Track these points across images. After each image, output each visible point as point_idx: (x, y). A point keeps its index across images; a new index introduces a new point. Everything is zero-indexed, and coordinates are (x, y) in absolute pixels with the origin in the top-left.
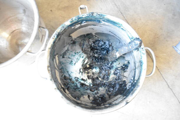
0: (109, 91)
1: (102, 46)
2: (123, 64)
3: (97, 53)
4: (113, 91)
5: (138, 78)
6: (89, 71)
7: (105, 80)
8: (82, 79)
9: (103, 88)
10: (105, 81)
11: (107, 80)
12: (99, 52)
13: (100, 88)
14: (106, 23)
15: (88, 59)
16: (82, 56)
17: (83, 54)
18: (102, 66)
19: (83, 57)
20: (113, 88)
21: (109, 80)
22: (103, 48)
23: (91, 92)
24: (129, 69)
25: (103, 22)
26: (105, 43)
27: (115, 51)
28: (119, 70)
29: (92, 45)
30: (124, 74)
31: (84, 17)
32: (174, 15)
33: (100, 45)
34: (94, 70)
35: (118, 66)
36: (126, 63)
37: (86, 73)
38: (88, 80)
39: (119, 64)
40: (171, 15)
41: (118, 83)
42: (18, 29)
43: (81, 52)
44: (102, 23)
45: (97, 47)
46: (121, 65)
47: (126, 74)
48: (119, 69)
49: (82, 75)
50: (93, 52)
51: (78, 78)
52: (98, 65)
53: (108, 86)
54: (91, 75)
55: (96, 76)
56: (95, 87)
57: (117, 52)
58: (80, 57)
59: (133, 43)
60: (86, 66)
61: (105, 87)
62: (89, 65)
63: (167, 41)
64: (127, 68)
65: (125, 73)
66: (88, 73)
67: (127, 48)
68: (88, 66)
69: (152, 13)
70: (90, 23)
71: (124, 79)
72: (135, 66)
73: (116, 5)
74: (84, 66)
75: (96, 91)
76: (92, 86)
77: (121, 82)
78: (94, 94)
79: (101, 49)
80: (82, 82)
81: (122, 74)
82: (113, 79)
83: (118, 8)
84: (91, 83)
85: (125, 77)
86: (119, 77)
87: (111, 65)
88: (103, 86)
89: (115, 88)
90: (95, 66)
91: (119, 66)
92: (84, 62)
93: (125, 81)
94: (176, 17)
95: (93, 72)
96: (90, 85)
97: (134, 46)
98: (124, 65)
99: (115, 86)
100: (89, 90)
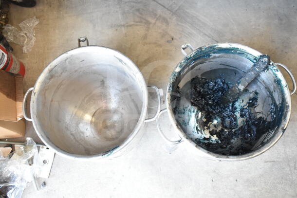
0: (246, 139)
1: (213, 88)
2: (248, 99)
3: (210, 99)
4: (251, 136)
5: (281, 101)
6: (209, 125)
7: (234, 128)
8: (205, 139)
9: (236, 138)
10: (233, 130)
11: (237, 127)
12: (213, 97)
13: (232, 141)
14: (217, 55)
15: (201, 111)
16: (192, 111)
17: (193, 107)
18: (222, 114)
19: (194, 111)
20: (249, 132)
21: (238, 127)
22: (216, 90)
23: (224, 149)
24: (260, 102)
25: (213, 55)
26: (216, 83)
27: (236, 84)
28: (246, 109)
29: (202, 91)
30: (255, 111)
31: (192, 56)
32: (280, 19)
33: (211, 87)
34: (215, 122)
35: (242, 104)
36: (252, 95)
37: (206, 130)
38: (212, 136)
39: (243, 101)
40: (276, 21)
41: (253, 124)
42: (99, 109)
43: (190, 106)
44: (211, 57)
45: (207, 92)
46: (246, 100)
47: (257, 109)
48: (245, 107)
49: (202, 133)
50: (205, 99)
51: (199, 139)
52: (217, 113)
53: (241, 133)
54: (213, 130)
55: (220, 128)
56: (225, 142)
57: (240, 84)
58: (191, 112)
59: (260, 63)
60: (202, 120)
61: (238, 137)
62: (205, 118)
63: (286, 53)
64: (257, 102)
65: (255, 109)
66: (209, 128)
67: (253, 73)
68: (205, 120)
69: (253, 27)
70: (198, 61)
71: (258, 116)
72: (269, 91)
73: (205, 34)
74: (200, 123)
75: (229, 146)
76: (220, 142)
77: (256, 121)
78: (228, 150)
79: (214, 91)
80: (206, 142)
81: (252, 112)
82: (243, 123)
83: (210, 37)
84: (217, 139)
85: (258, 114)
86: (250, 116)
87: (232, 108)
88: (234, 137)
89: (252, 132)
90: (213, 117)
91: (245, 103)
92: (198, 117)
93: (261, 118)
94: (284, 22)
95: (214, 124)
96: (217, 142)
97: (262, 66)
98: (250, 100)
99: (251, 129)
100: (220, 149)
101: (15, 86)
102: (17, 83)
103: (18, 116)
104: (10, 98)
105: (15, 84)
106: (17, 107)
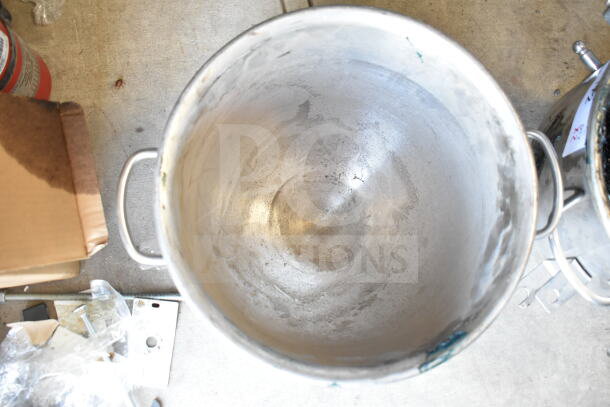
101: (64, 143)
102: (68, 132)
103: (88, 239)
104: (59, 186)
105: (64, 137)
106: (82, 214)
